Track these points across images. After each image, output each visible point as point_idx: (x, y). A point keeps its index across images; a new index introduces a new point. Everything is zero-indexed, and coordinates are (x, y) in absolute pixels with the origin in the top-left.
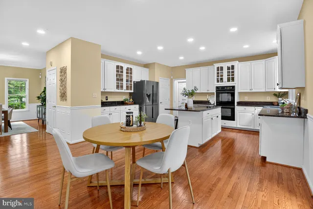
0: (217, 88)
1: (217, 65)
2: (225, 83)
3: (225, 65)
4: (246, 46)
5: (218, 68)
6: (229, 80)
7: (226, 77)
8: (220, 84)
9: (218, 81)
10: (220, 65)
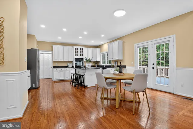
0: (75, 59)
1: (75, 47)
2: (79, 57)
3: (79, 48)
4: (93, 42)
5: (76, 48)
6: (81, 55)
7: (80, 53)
8: (77, 57)
9: (76, 55)
10: (77, 47)
